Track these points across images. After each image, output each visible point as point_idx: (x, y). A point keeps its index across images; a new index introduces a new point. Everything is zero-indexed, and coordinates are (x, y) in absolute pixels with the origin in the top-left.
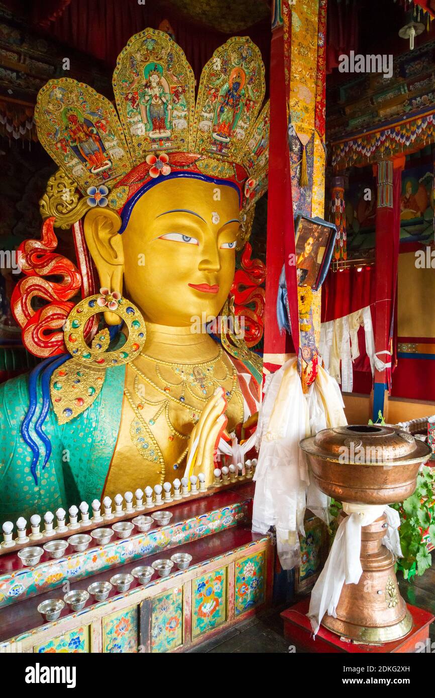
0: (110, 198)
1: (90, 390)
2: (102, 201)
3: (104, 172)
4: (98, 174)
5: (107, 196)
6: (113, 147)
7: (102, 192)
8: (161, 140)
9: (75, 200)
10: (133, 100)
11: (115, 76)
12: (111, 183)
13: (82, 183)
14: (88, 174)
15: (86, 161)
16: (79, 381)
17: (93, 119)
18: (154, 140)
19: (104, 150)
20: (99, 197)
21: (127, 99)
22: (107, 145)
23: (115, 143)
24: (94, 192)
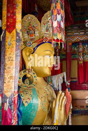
0: (32, 45)
1: (30, 96)
2: (30, 45)
3: (32, 38)
4: (30, 39)
5: (31, 45)
6: (37, 33)
7: (30, 43)
8: (47, 34)
9: (23, 44)
10: (45, 24)
11: (43, 18)
12: (33, 41)
13: (26, 40)
14: (28, 38)
15: (29, 35)
16: (27, 94)
17: (35, 26)
18: (45, 34)
19: (35, 33)
20: (29, 44)
21: (43, 24)
22: (36, 32)
23: (38, 32)
24: (28, 43)
